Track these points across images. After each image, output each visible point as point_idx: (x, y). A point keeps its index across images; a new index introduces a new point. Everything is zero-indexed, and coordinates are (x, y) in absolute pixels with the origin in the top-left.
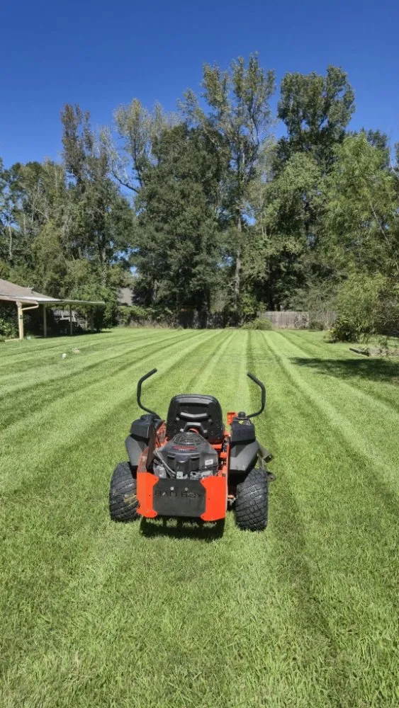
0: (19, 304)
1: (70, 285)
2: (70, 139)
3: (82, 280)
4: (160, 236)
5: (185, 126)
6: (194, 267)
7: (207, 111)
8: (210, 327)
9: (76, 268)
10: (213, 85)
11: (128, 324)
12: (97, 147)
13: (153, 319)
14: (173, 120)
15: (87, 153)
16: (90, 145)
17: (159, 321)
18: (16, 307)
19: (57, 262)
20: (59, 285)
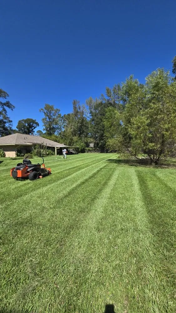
0: (56, 148)
1: (74, 143)
2: (75, 108)
3: (77, 142)
4: (95, 130)
5: (102, 102)
6: (103, 137)
7: (107, 98)
8: (109, 153)
9: (75, 138)
10: (108, 92)
11: (88, 152)
14: (99, 101)
15: (79, 111)
16: (80, 108)
17: (95, 151)
18: (55, 148)
19: (71, 137)
20: (71, 143)
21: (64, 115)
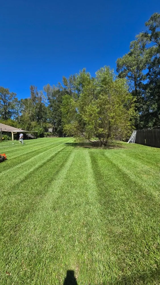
0: (12, 132)
1: (32, 128)
2: (33, 93)
3: (35, 126)
4: (53, 116)
5: (59, 90)
6: (61, 123)
7: (64, 87)
8: (66, 137)
9: (33, 123)
10: (65, 81)
11: (47, 137)
12: (39, 95)
13: (53, 135)
14: (57, 89)
15: (37, 96)
16: (37, 94)
17: (54, 136)
19: (29, 122)
20: (30, 128)
21: (21, 100)
